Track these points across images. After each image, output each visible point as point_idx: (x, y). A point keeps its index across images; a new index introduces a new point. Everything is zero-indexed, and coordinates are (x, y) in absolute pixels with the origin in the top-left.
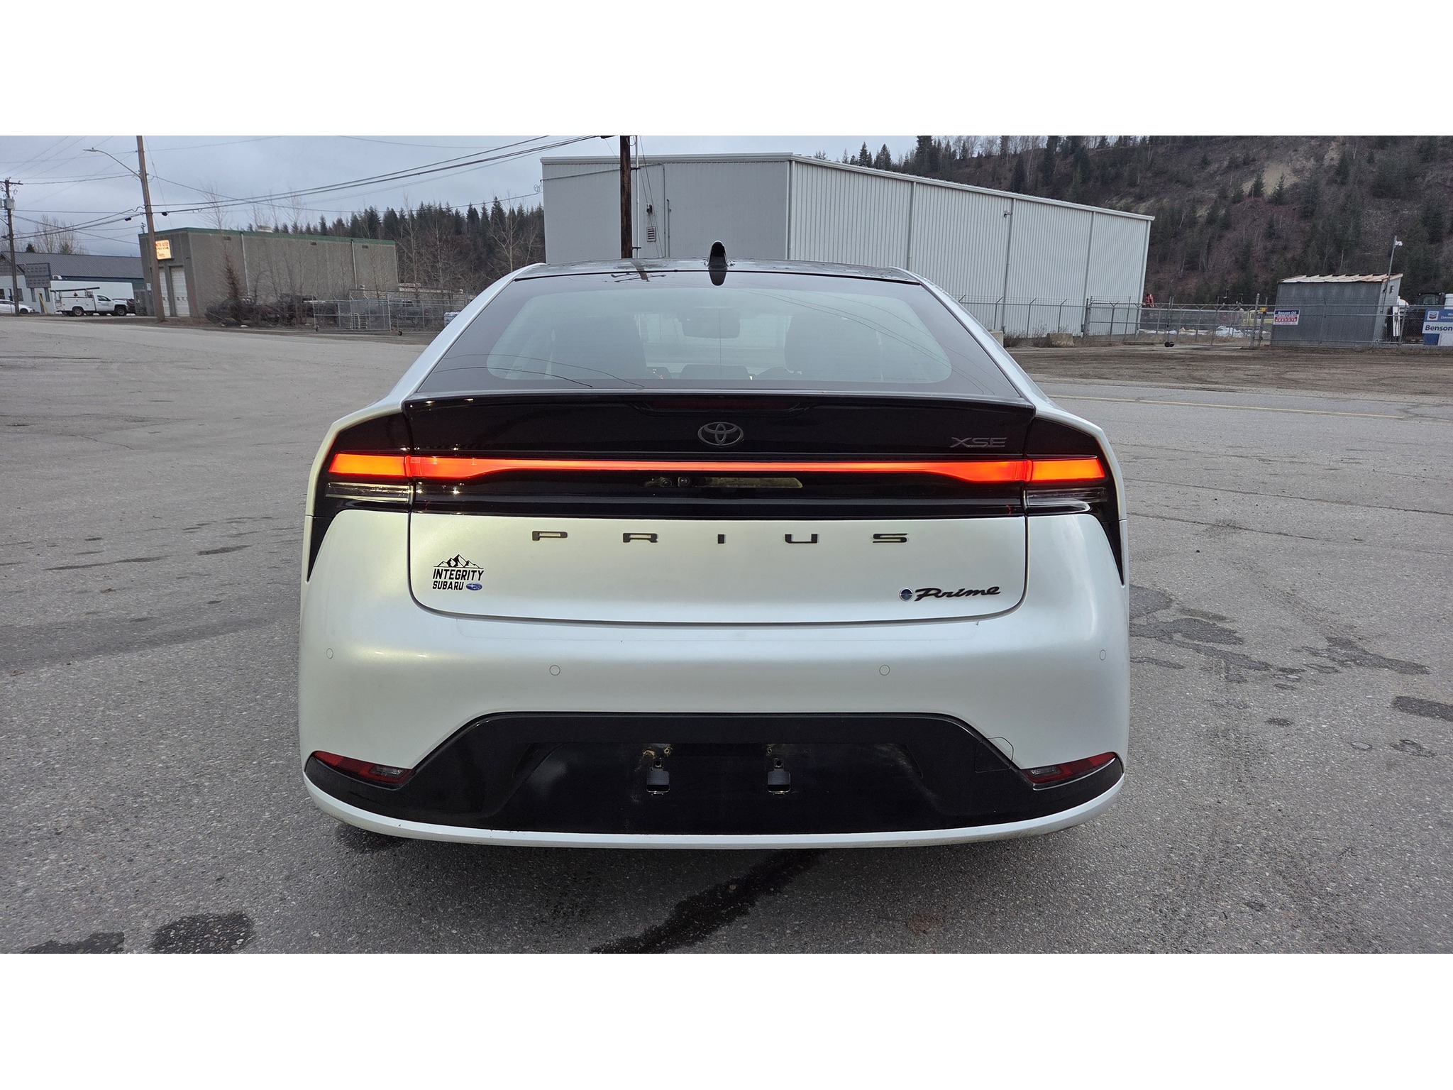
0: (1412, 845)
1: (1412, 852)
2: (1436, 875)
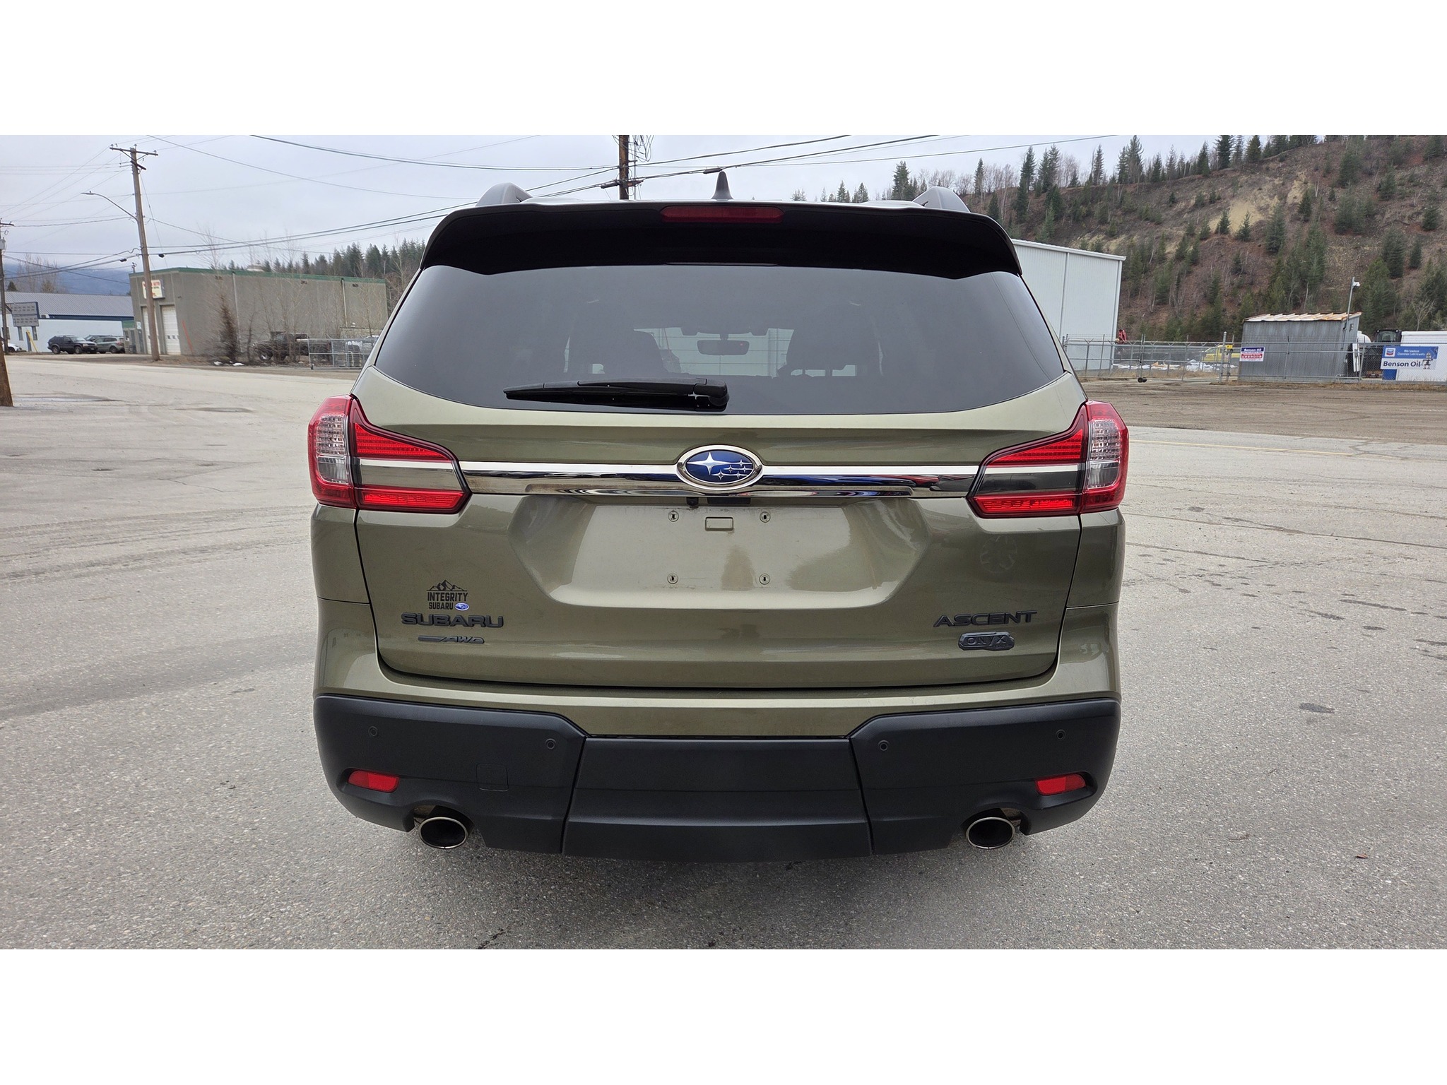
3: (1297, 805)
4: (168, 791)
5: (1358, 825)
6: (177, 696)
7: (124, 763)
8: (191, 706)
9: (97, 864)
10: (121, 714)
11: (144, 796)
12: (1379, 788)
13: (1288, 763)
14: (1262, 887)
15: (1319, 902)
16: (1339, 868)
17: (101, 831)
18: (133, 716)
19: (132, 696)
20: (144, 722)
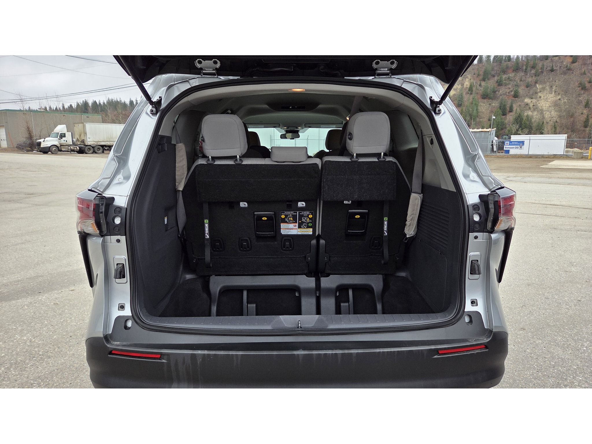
0: (540, 303)
1: (540, 305)
2: (547, 310)
3: (538, 319)
4: (46, 343)
5: (564, 326)
6: (40, 298)
7: (22, 331)
8: (48, 303)
9: (19, 380)
10: (15, 308)
11: (35, 346)
12: (566, 310)
13: (527, 302)
14: (538, 354)
15: (562, 359)
16: (564, 344)
17: (17, 364)
18: (20, 308)
19: (18, 299)
20: (27, 311)
